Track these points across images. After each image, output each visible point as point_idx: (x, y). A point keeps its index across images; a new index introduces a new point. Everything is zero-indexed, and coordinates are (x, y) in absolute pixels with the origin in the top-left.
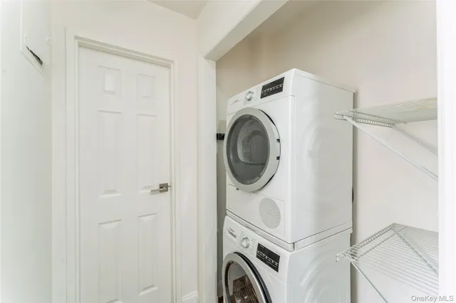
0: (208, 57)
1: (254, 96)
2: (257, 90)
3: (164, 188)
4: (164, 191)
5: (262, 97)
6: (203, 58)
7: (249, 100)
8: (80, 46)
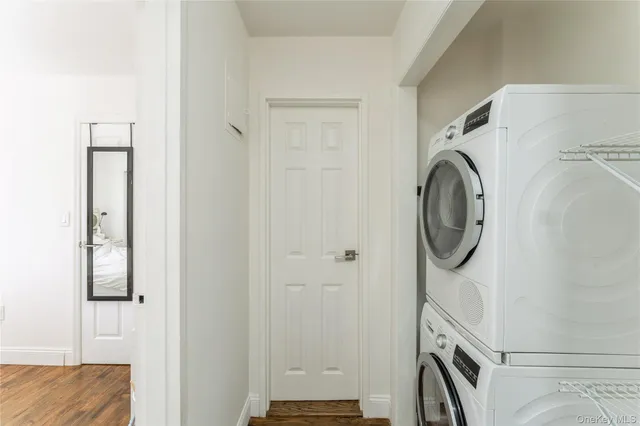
0: (403, 85)
1: (456, 131)
2: (460, 122)
3: (351, 255)
4: (350, 259)
5: (464, 133)
6: (398, 88)
7: (450, 137)
8: (271, 106)
